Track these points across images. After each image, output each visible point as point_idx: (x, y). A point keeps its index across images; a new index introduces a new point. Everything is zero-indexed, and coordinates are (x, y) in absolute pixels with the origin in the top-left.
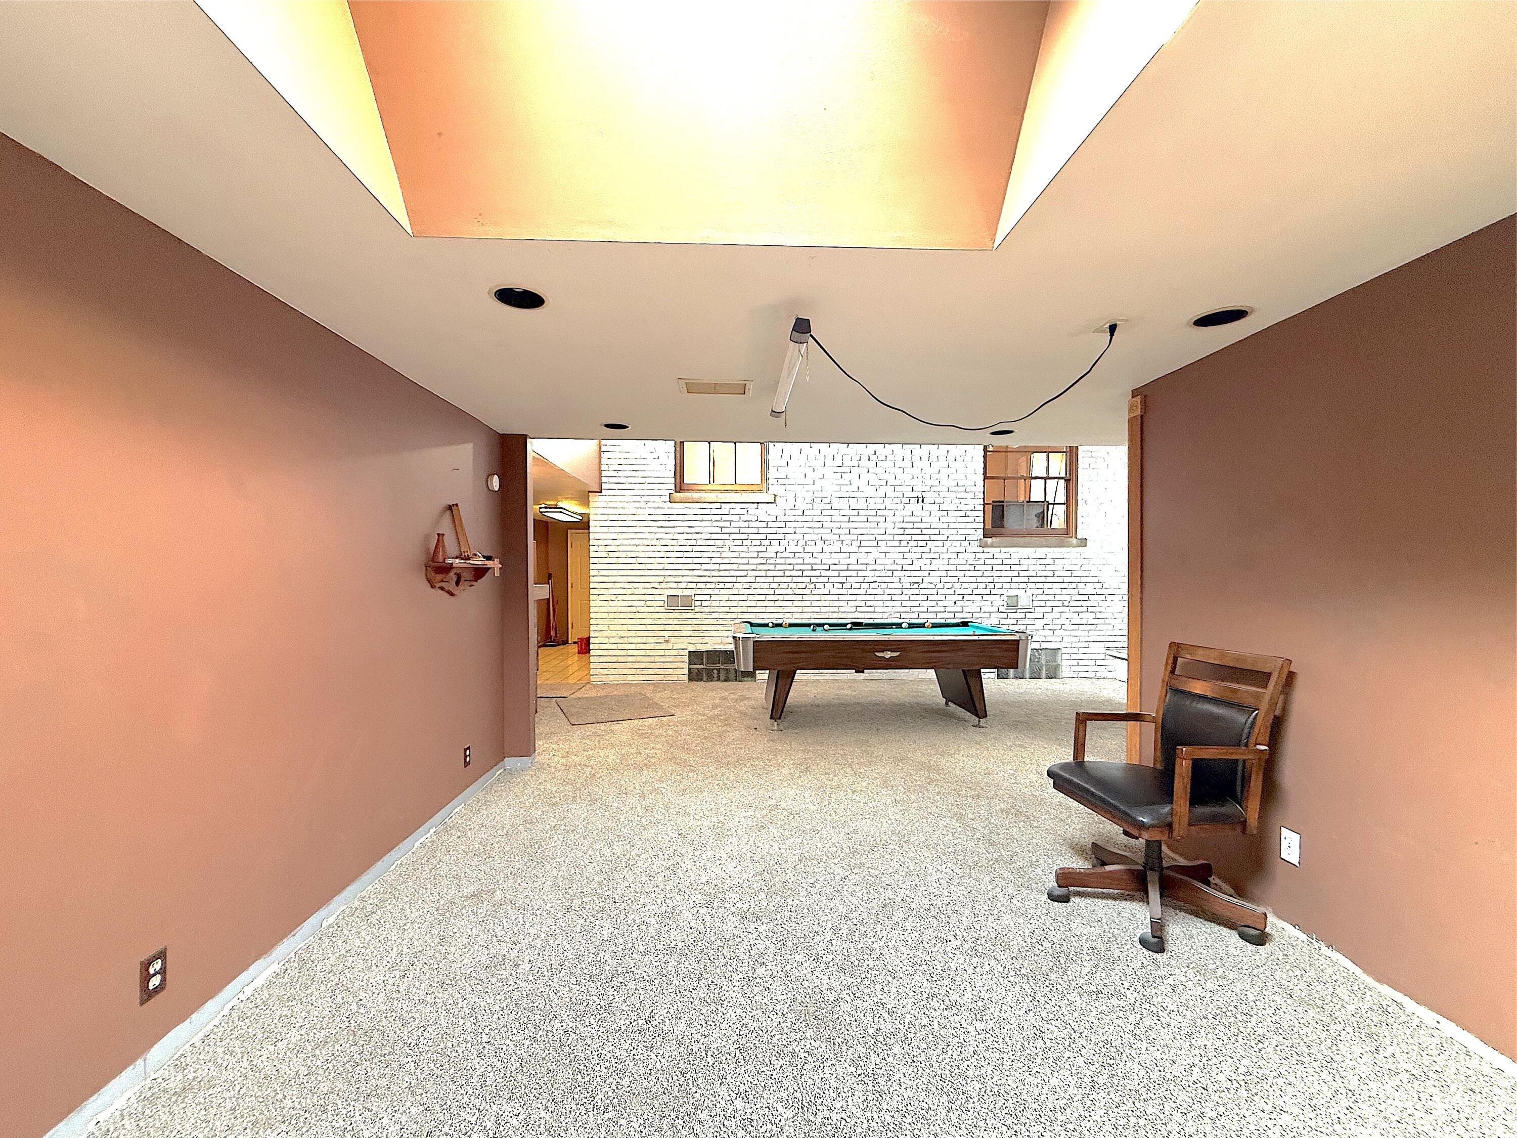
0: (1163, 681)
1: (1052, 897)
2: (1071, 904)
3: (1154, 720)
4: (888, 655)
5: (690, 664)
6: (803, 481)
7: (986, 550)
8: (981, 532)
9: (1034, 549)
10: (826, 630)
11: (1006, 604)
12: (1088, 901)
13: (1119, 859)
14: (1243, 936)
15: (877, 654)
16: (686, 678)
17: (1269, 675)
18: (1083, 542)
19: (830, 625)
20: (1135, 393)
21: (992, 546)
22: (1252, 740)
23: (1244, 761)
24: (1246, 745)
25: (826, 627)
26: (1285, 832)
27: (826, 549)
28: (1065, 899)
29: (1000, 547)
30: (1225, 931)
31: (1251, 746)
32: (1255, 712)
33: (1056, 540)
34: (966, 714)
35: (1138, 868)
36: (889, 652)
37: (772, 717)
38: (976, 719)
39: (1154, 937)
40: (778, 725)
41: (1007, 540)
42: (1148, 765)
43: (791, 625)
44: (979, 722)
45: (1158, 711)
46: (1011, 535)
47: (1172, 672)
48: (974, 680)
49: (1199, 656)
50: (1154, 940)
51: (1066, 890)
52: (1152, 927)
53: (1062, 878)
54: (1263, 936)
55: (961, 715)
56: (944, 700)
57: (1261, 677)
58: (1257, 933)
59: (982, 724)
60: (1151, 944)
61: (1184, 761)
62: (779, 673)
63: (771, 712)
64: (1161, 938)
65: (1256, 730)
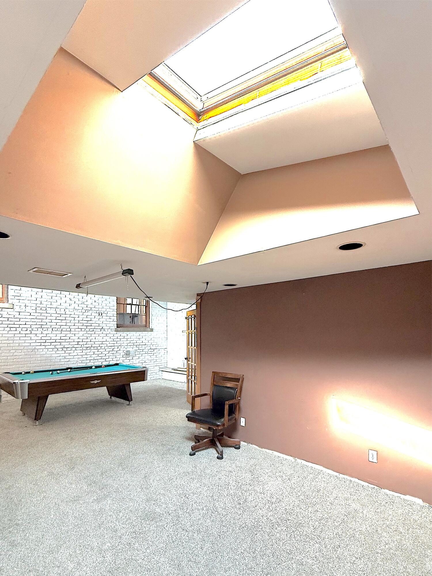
0: (211, 383)
1: (191, 455)
2: (196, 455)
3: (210, 395)
6: (30, 299)
7: (118, 333)
8: (116, 326)
9: (135, 332)
10: (58, 373)
11: (125, 354)
12: (200, 452)
13: (206, 438)
14: (235, 448)
15: (91, 382)
17: (239, 379)
18: (152, 330)
19: (60, 370)
20: (198, 295)
21: (120, 331)
22: (237, 397)
23: (235, 403)
24: (235, 398)
25: (58, 371)
26: (241, 419)
27: (44, 332)
28: (194, 454)
29: (123, 332)
30: (231, 448)
31: (237, 399)
32: (237, 389)
33: (142, 329)
34: (122, 401)
35: (212, 438)
36: (96, 381)
37: (36, 419)
38: (128, 402)
39: (221, 455)
40: (39, 422)
41: (125, 329)
42: (209, 408)
43: (35, 372)
44: (129, 403)
45: (210, 392)
46: (127, 327)
47: (214, 380)
48: (127, 388)
49: (220, 375)
50: (221, 456)
51: (194, 451)
52: (220, 453)
53: (193, 448)
54: (240, 446)
55: (120, 401)
56: (110, 396)
57: (237, 380)
58: (238, 446)
59: (130, 404)
60: (220, 458)
61: (227, 406)
62: (39, 398)
63: (34, 417)
64: (222, 455)
65: (237, 394)
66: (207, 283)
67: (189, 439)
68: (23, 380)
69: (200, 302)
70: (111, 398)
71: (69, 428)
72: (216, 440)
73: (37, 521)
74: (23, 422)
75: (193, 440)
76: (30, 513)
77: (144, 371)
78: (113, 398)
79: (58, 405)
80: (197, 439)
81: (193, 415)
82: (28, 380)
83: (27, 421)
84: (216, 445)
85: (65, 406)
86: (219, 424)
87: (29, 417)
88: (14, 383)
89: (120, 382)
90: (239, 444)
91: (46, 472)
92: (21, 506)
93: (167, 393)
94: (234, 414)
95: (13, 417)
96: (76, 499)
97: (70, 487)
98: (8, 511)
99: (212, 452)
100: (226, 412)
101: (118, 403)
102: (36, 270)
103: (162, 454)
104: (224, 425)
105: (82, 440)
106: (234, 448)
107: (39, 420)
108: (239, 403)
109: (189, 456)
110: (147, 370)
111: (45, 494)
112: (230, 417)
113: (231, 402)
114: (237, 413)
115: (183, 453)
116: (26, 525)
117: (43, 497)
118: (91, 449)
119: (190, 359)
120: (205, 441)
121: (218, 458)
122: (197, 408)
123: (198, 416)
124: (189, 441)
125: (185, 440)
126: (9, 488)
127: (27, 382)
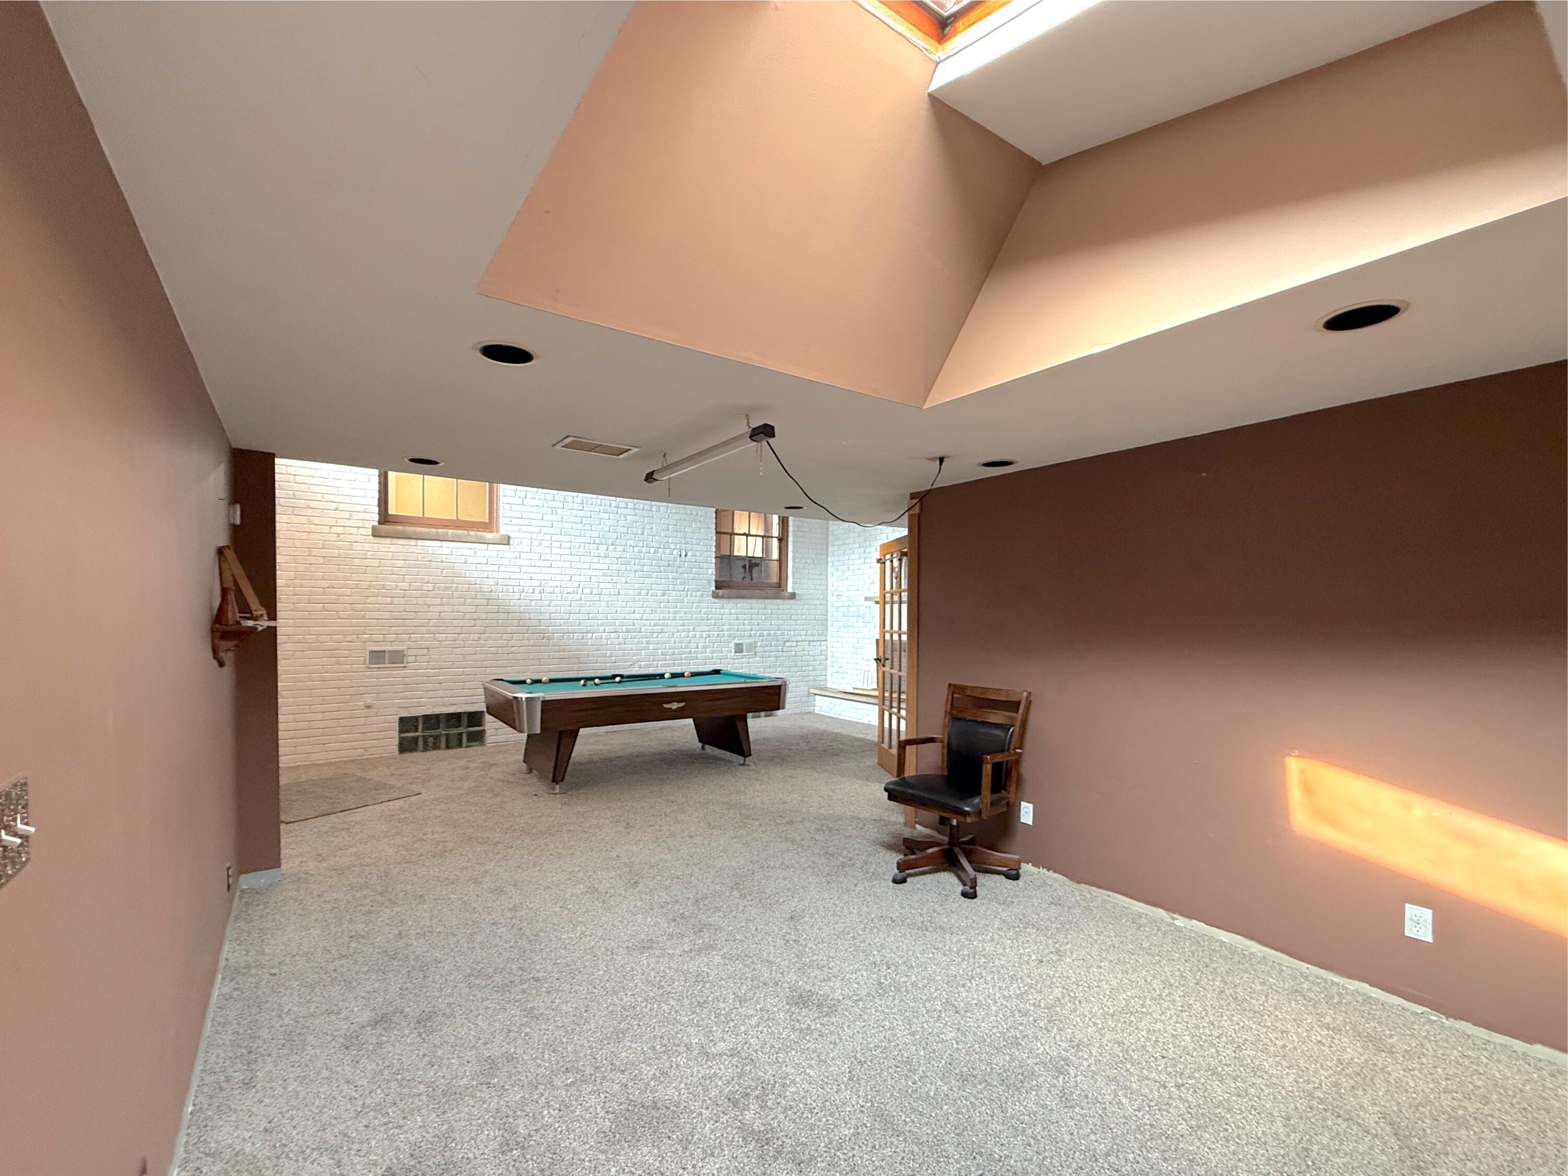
0: (946, 712)
1: (895, 881)
2: (909, 883)
3: (942, 741)
4: (674, 706)
5: (401, 732)
7: (717, 602)
8: (713, 584)
10: (596, 685)
13: (930, 845)
14: (1007, 878)
15: (666, 706)
16: (395, 749)
17: (1019, 703)
18: (793, 596)
19: (601, 678)
20: (913, 496)
21: (722, 597)
22: (1012, 747)
23: (1007, 762)
24: (1008, 751)
25: (597, 681)
26: (1023, 804)
27: (566, 597)
28: (903, 881)
29: (729, 598)
31: (1012, 751)
32: (1012, 729)
33: (771, 592)
34: (728, 755)
35: (947, 847)
36: (675, 703)
37: (554, 781)
38: (741, 759)
39: (971, 888)
40: (560, 788)
41: (734, 592)
42: (940, 773)
43: (552, 681)
44: (745, 760)
45: (943, 734)
46: (737, 587)
47: (952, 705)
48: (740, 725)
49: (969, 692)
50: (972, 890)
51: (903, 874)
52: (969, 883)
53: (901, 867)
54: (1018, 873)
55: (723, 756)
56: (701, 744)
57: (1013, 706)
58: (1015, 872)
59: (747, 763)
60: (970, 895)
61: (989, 766)
62: (561, 733)
63: (551, 778)
64: (974, 887)
65: (1014, 740)
66: (941, 460)
67: (890, 847)
68: (531, 693)
69: (919, 515)
70: (703, 748)
71: (619, 804)
72: (957, 850)
73: (573, 978)
74: (529, 785)
75: (899, 851)
76: (558, 961)
77: (779, 687)
78: (709, 749)
79: (595, 758)
80: (910, 846)
81: (900, 786)
82: (541, 694)
83: (535, 784)
84: (958, 864)
85: (610, 760)
86: (967, 809)
87: (542, 776)
88: (515, 698)
89: (726, 710)
90: (1017, 867)
91: (582, 886)
92: (540, 945)
93: (829, 744)
94: (1005, 790)
95: (509, 774)
96: (646, 946)
97: (632, 921)
98: (516, 951)
99: (948, 881)
100: (986, 781)
101: (719, 759)
102: (569, 443)
103: (828, 874)
104: (979, 812)
105: (650, 830)
106: (1003, 877)
107: (561, 784)
108: (1017, 762)
109: (892, 884)
110: (786, 685)
111: (583, 929)
112: (995, 796)
113: (999, 758)
114: (1013, 788)
115: (876, 876)
116: (552, 982)
117: (581, 934)
118: (670, 850)
119: (887, 661)
120: (930, 851)
121: (964, 895)
122: (910, 771)
123: (913, 788)
124: (889, 852)
125: (878, 848)
126: (514, 909)
127: (539, 698)
